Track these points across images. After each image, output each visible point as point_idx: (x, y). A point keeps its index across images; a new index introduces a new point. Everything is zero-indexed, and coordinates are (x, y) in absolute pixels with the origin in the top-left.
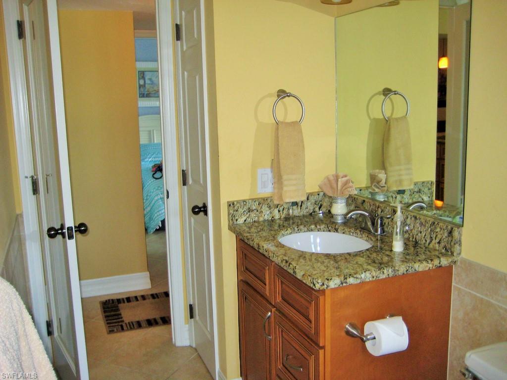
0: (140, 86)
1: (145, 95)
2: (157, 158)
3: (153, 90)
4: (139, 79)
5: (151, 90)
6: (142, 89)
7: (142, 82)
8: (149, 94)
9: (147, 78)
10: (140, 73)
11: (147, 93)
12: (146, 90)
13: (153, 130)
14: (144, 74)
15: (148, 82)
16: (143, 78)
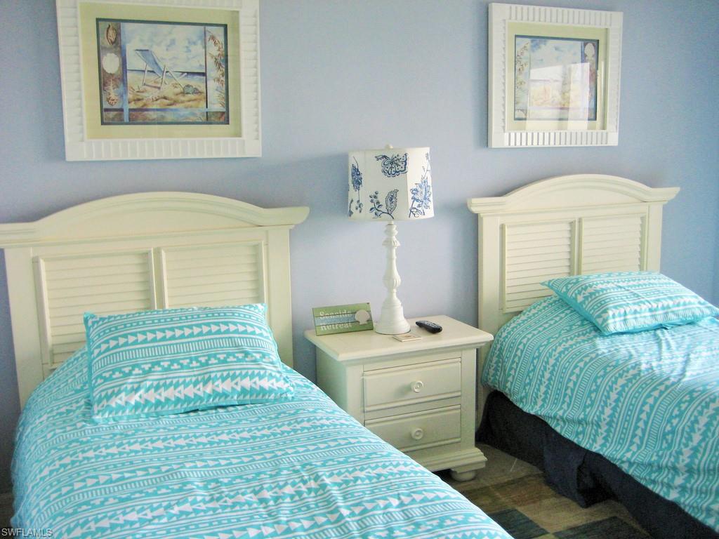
0: (104, 80)
1: (126, 113)
2: (166, 387)
3: (156, 93)
4: (100, 51)
5: (151, 94)
6: (113, 92)
7: (111, 64)
8: (142, 110)
9: (130, 49)
10: (103, 25)
11: (133, 106)
12: (130, 96)
13: (158, 252)
14: (118, 34)
15: (135, 62)
16: (118, 46)
